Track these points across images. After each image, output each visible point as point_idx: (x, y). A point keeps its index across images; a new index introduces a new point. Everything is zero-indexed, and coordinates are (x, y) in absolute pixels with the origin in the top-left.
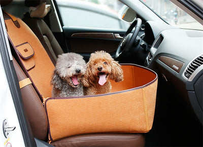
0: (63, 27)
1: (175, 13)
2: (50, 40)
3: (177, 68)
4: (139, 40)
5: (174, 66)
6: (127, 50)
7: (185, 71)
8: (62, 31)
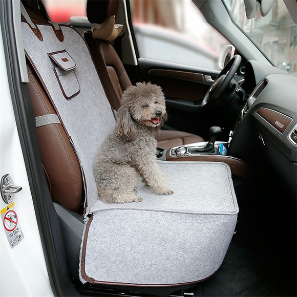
0: (139, 59)
1: (288, 67)
2: (119, 74)
3: (281, 126)
4: (235, 85)
5: (277, 123)
6: (217, 96)
7: (293, 131)
8: (136, 64)
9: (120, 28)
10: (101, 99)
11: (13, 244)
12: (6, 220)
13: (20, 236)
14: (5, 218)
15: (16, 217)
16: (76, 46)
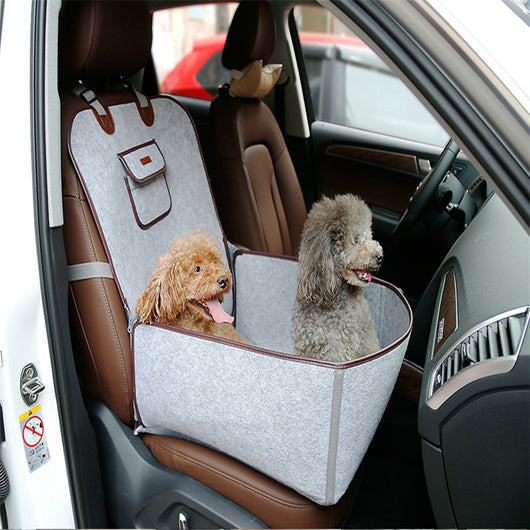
2: (274, 157)
5: (442, 324)
8: (308, 135)
9: (276, 71)
10: (206, 222)
11: (33, 467)
12: (26, 430)
13: (44, 456)
14: (26, 426)
15: (41, 426)
16: (174, 129)
